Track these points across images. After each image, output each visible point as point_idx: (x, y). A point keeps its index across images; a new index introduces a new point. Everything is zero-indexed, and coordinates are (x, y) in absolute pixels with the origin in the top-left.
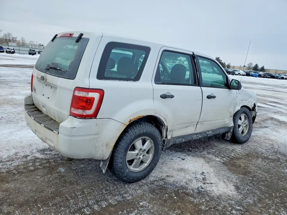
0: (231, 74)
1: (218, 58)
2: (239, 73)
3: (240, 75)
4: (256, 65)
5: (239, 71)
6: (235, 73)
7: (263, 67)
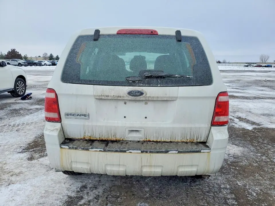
0: (38, 66)
1: (14, 49)
2: (45, 64)
3: (47, 65)
4: (51, 55)
5: (45, 62)
6: (41, 64)
7: (58, 56)
